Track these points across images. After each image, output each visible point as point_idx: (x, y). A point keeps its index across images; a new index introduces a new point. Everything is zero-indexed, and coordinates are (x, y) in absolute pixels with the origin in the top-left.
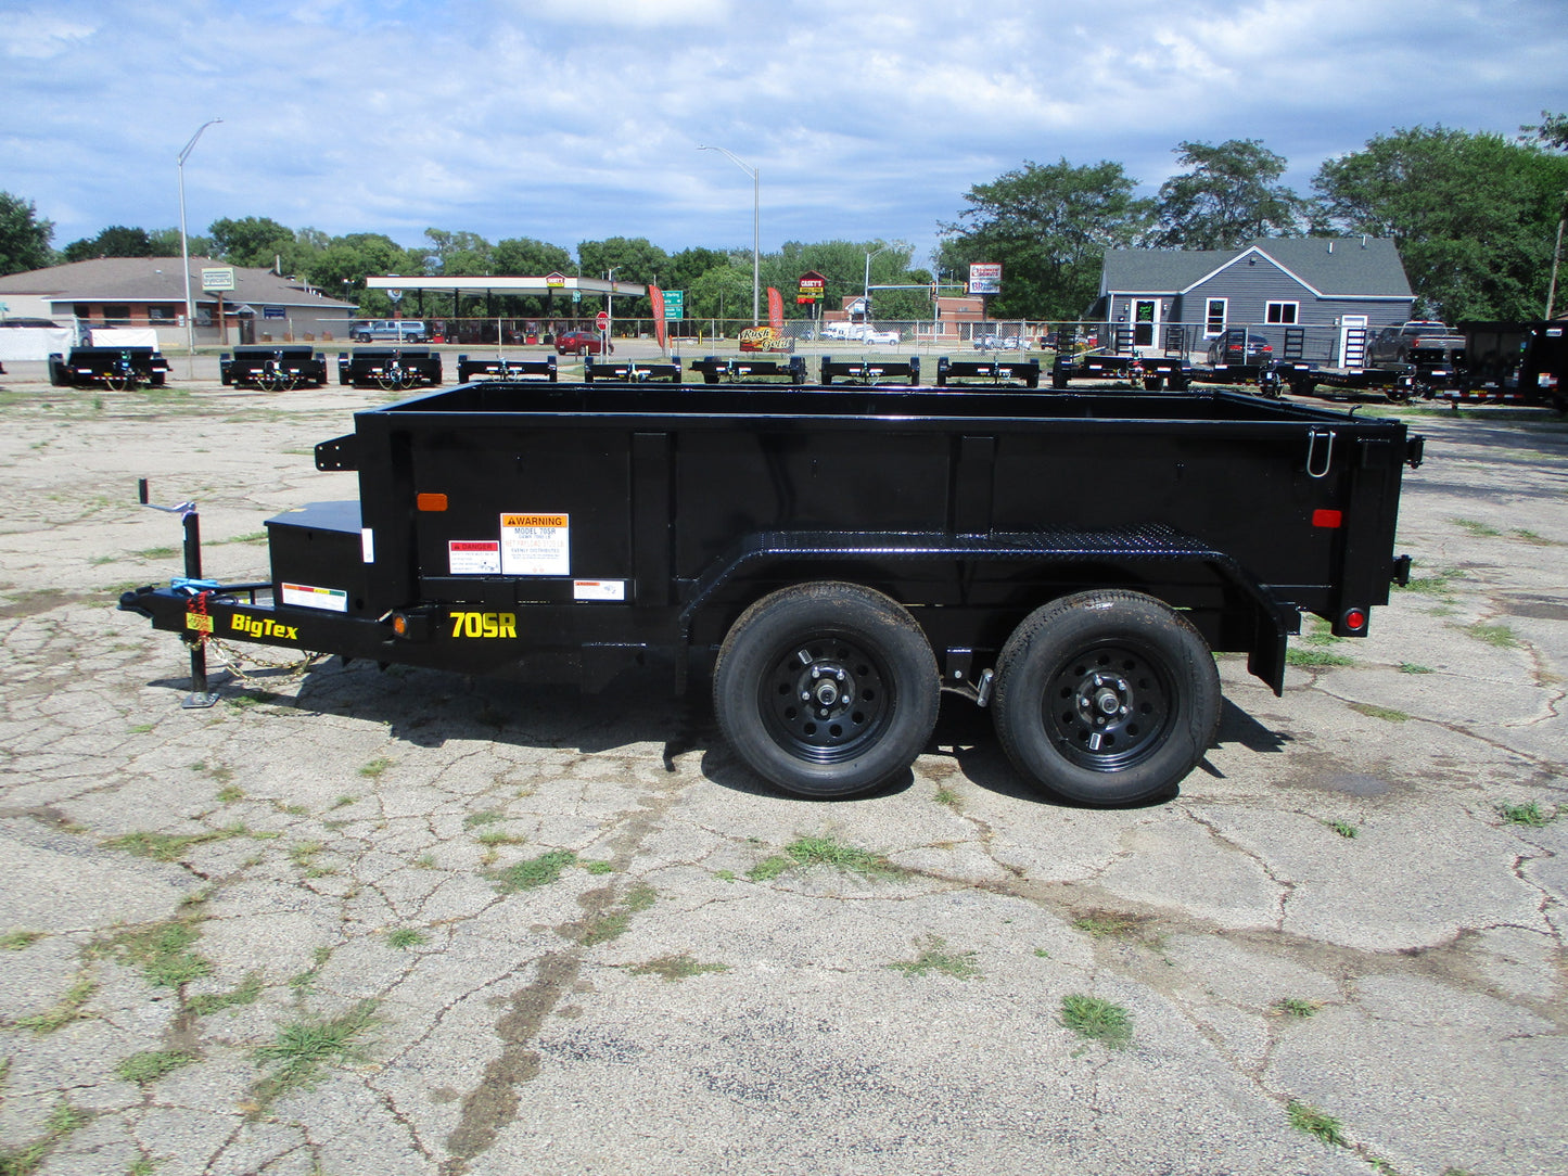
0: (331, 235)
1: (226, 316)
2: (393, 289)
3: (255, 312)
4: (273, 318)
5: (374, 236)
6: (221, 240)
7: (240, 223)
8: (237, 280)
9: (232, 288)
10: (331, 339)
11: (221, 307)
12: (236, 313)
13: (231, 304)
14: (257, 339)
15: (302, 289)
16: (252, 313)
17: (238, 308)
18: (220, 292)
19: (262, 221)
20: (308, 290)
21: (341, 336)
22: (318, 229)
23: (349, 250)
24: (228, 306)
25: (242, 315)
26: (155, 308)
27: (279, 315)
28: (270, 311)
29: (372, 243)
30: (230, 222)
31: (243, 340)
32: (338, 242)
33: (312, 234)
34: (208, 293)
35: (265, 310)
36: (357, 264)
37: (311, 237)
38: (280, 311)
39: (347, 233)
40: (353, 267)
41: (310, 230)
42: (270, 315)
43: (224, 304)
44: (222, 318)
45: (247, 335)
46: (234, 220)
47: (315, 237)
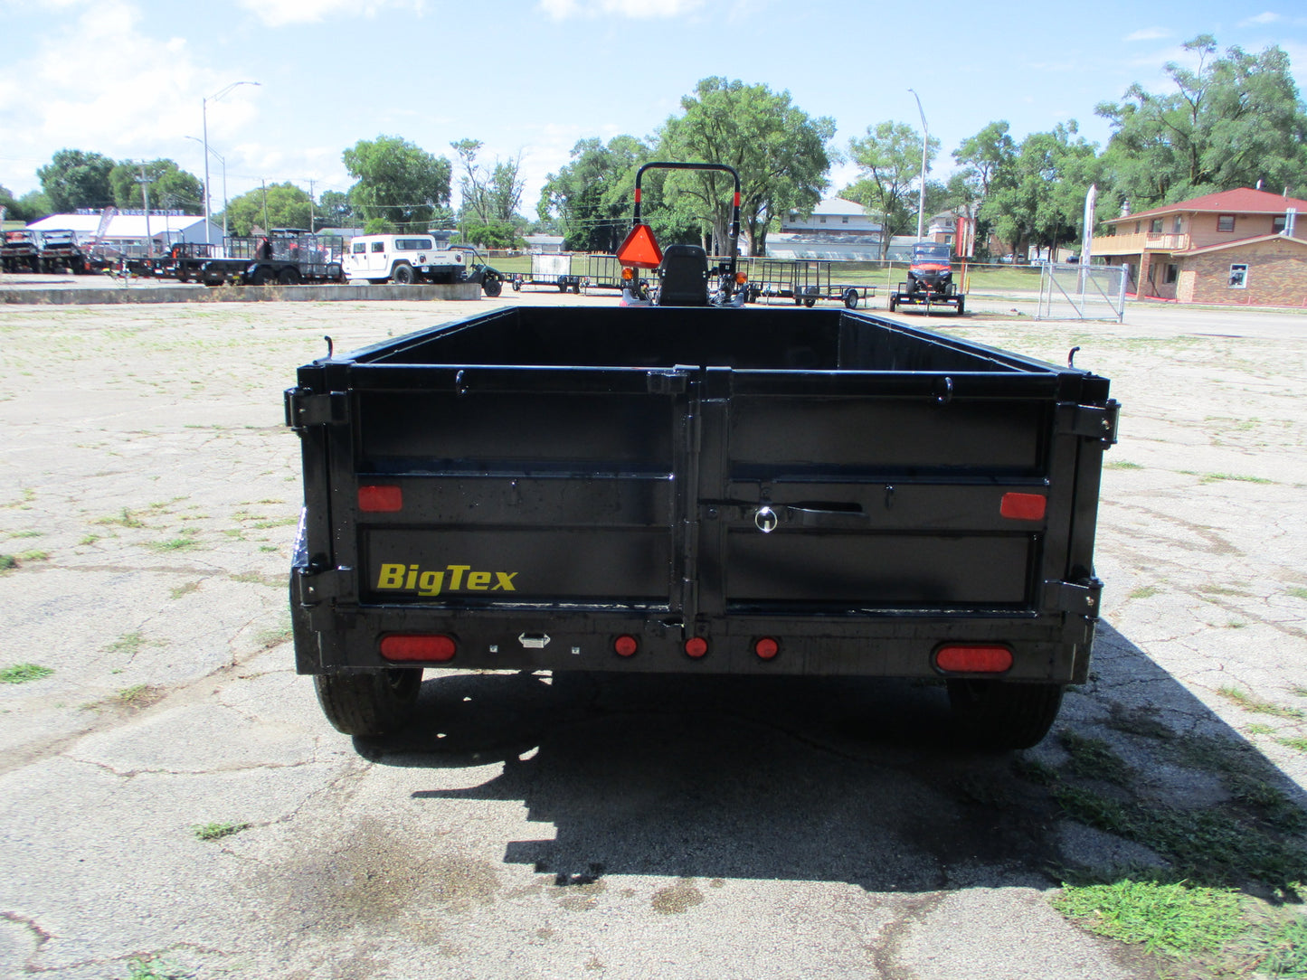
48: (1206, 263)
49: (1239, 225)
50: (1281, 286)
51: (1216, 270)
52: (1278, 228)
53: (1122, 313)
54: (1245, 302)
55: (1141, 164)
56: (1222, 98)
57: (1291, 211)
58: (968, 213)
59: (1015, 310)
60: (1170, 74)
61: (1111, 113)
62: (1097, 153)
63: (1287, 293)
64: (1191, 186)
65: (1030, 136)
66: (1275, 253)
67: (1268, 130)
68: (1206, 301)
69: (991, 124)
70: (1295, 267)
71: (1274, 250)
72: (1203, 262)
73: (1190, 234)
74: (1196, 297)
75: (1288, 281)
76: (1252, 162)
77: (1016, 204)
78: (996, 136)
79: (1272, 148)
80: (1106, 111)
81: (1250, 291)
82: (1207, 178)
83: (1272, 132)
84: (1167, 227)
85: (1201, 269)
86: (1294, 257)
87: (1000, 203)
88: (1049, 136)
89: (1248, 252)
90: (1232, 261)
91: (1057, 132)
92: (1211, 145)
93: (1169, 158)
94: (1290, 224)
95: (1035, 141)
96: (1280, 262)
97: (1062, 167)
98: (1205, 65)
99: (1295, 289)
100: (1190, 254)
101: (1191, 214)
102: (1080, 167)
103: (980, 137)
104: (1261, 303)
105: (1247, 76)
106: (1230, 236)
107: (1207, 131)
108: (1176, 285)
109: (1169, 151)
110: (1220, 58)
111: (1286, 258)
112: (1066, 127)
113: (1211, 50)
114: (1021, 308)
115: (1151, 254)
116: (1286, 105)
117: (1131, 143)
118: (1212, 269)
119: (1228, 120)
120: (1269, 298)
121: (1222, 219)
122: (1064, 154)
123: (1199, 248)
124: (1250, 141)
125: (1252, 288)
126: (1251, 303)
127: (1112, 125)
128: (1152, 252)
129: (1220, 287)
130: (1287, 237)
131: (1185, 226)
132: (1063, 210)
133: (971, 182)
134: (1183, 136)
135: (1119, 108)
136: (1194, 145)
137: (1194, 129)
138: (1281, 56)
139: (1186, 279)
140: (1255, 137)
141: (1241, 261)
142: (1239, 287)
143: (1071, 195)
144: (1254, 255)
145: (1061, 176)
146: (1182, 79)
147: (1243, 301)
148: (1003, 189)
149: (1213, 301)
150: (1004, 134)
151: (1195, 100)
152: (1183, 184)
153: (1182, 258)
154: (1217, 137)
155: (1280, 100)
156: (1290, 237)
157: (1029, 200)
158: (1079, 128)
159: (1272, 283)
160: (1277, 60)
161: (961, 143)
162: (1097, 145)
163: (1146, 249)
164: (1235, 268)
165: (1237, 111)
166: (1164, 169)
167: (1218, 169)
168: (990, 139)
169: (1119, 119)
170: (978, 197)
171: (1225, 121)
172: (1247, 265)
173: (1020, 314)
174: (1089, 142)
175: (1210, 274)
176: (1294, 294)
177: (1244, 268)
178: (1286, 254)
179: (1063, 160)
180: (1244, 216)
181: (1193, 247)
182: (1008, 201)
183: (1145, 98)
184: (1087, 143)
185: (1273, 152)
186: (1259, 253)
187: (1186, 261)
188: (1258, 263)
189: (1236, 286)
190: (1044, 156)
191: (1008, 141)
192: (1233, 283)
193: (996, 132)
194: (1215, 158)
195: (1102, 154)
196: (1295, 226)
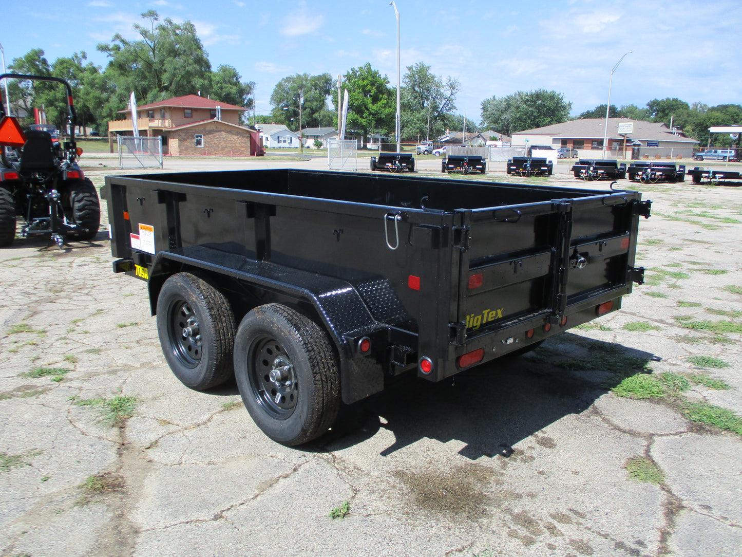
0: (710, 106)
1: (626, 146)
2: (733, 133)
3: (642, 144)
4: (651, 147)
5: (733, 106)
6: (652, 109)
7: (663, 101)
8: (635, 128)
9: (631, 132)
10: (681, 158)
11: (625, 141)
12: (632, 144)
13: (631, 140)
14: (640, 157)
15: (671, 133)
16: (640, 144)
17: (634, 142)
18: (626, 134)
19: (674, 100)
20: (674, 133)
21: (688, 156)
22: (703, 103)
23: (718, 114)
24: (628, 141)
25: (634, 145)
26: (595, 141)
27: (655, 146)
28: (650, 144)
29: (730, 109)
30: (657, 101)
31: (633, 158)
32: (713, 109)
33: (699, 105)
34: (621, 135)
35: (648, 143)
36: (720, 121)
37: (698, 107)
38: (655, 144)
39: (718, 105)
40: (718, 122)
41: (699, 104)
42: (650, 146)
43: (627, 140)
44: (624, 146)
45: (635, 155)
46: (660, 99)
47: (701, 107)
48: (184, 135)
49: (194, 114)
50: (220, 146)
51: (188, 138)
52: (213, 116)
53: (162, 163)
54: (205, 154)
55: (130, 79)
56: (167, 46)
57: (218, 107)
58: (26, 105)
59: (101, 164)
60: (138, 30)
61: (107, 50)
62: (101, 71)
63: (223, 149)
64: (159, 93)
65: (58, 59)
66: (215, 129)
67: (192, 64)
68: (186, 155)
69: (33, 50)
70: (225, 136)
71: (213, 127)
72: (181, 134)
73: (171, 119)
74: (181, 152)
75: (223, 143)
76: (187, 81)
77: (56, 100)
78: (36, 58)
79: (196, 75)
80: (103, 48)
81: (206, 149)
82: (166, 89)
83: (195, 66)
84: (157, 115)
85: (180, 138)
86: (223, 131)
87: (46, 99)
88: (70, 60)
89: (202, 128)
90: (195, 133)
91: (74, 58)
92: (165, 71)
93: (144, 77)
94: (219, 114)
95: (62, 62)
96: (218, 134)
97: (82, 79)
98: (154, 27)
99: (226, 147)
100: (173, 130)
101: (170, 108)
102: (93, 79)
103: (26, 57)
104: (212, 155)
105: (177, 35)
106: (192, 120)
107: (162, 62)
108: (168, 147)
109: (143, 73)
110: (161, 24)
111: (220, 131)
112: (80, 55)
113: (156, 19)
114: (104, 163)
115: (153, 130)
116: (199, 52)
117: (121, 67)
118: (186, 138)
119: (172, 58)
120: (215, 152)
121: (186, 111)
122: (82, 72)
123: (177, 126)
124: (185, 70)
125: (206, 147)
126: (208, 154)
127: (108, 56)
128: (153, 129)
129: (191, 147)
130: (218, 121)
131: (167, 115)
132: (88, 104)
133: (24, 86)
134: (149, 65)
135: (111, 47)
136: (156, 70)
137: (154, 61)
138: (192, 26)
139: (174, 143)
140: (187, 68)
141: (199, 133)
142: (201, 146)
143: (91, 95)
144: (204, 129)
145: (82, 84)
146: (145, 33)
147: (204, 154)
148: (46, 92)
149: (189, 154)
150: (42, 57)
151: (152, 46)
152: (155, 91)
153: (169, 132)
154: (167, 66)
155: (196, 50)
156: (220, 121)
157: (64, 98)
158: (87, 56)
159: (215, 144)
160: (190, 28)
161: (13, 61)
162: (100, 67)
163: (150, 127)
164: (197, 137)
165: (174, 53)
166: (143, 83)
167: (171, 84)
168: (33, 59)
169: (112, 53)
170: (31, 95)
171: (170, 59)
172: (202, 135)
173: (105, 166)
174: (96, 65)
175: (185, 140)
176: (226, 150)
177: (201, 137)
178: (220, 129)
179: (81, 75)
180: (196, 110)
181: (174, 126)
182: (51, 99)
183: (124, 42)
184: (94, 66)
185: (197, 76)
186: (207, 129)
187: (172, 134)
188: (207, 134)
189: (199, 146)
190: (69, 72)
191: (44, 62)
192: (197, 145)
193: (37, 55)
194: (168, 78)
195: (104, 73)
196: (221, 115)
